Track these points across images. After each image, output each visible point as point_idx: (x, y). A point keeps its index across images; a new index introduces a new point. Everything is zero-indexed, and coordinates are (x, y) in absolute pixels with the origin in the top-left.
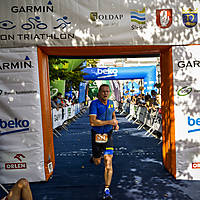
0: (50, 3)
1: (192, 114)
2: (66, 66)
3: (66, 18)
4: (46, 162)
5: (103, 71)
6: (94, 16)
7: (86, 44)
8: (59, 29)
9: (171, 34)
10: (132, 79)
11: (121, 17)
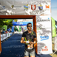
2: (7, 21)
7: (10, 14)
8: (2, 10)
11: (21, 6)
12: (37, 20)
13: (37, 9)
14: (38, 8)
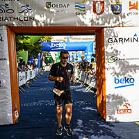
1: (118, 76)
2: (28, 41)
3: (28, 6)
4: (14, 110)
5: (56, 45)
7: (43, 25)
9: (104, 19)
10: (76, 51)
11: (68, 5)
12: (107, 39)
13: (108, 11)
14: (110, 8)
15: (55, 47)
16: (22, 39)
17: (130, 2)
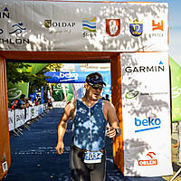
0: (6, 9)
1: (138, 115)
2: (29, 70)
3: (21, 24)
5: (65, 75)
6: (48, 23)
9: (118, 42)
11: (74, 24)
15: (65, 78)
16: (21, 67)
17: (153, 21)
